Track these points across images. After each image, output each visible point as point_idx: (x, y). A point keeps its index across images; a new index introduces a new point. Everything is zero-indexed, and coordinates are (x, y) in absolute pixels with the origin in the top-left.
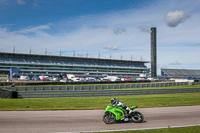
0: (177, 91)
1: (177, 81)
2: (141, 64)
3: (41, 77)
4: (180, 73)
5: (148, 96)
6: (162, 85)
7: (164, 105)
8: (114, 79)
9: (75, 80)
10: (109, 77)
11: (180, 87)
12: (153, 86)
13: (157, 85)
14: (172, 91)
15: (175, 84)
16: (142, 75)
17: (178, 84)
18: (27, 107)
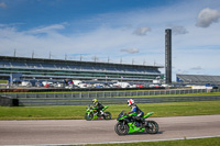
0: (194, 99)
1: (194, 87)
2: (155, 69)
3: (44, 83)
4: (197, 80)
5: (162, 104)
6: (177, 92)
7: (179, 115)
8: (124, 85)
9: (82, 86)
10: (119, 84)
11: (198, 94)
12: (167, 93)
13: (172, 93)
14: (189, 99)
15: (191, 91)
16: (155, 82)
17: (195, 91)
18: (30, 116)
